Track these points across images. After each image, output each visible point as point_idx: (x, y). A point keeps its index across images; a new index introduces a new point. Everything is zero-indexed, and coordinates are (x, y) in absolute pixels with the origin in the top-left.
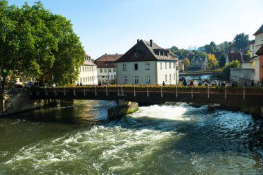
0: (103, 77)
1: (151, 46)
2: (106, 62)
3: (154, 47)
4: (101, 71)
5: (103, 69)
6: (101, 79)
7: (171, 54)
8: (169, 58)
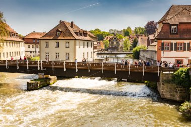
0: (31, 52)
1: (72, 27)
2: (34, 39)
3: (75, 28)
4: (29, 47)
5: (31, 45)
6: (29, 54)
7: (90, 35)
8: (88, 38)
